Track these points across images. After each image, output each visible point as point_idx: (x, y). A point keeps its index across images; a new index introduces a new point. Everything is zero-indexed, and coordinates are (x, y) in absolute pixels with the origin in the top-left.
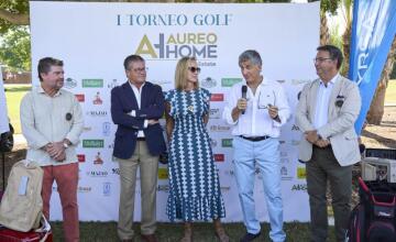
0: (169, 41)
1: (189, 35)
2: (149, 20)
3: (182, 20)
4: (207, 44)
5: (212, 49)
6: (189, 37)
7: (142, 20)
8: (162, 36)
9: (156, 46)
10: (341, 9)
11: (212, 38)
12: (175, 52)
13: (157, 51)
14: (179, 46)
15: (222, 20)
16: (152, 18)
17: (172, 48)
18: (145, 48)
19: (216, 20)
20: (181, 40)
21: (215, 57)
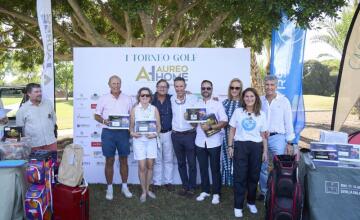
0: (158, 70)
2: (145, 58)
3: (166, 58)
4: (182, 72)
5: (185, 75)
6: (170, 68)
7: (141, 58)
8: (153, 67)
9: (150, 73)
10: (265, 50)
11: (185, 69)
12: (162, 77)
13: (150, 77)
15: (191, 58)
16: (148, 56)
17: (160, 74)
18: (143, 75)
19: (187, 58)
20: (166, 70)
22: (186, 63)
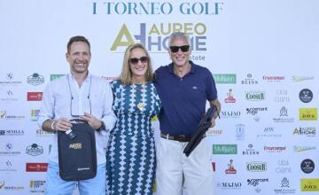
0: (151, 32)
1: (175, 25)
2: (129, 8)
3: (166, 8)
4: (195, 35)
5: (200, 41)
7: (120, 8)
8: (143, 26)
9: (137, 37)
11: (200, 29)
12: (159, 44)
14: (163, 37)
15: (212, 9)
16: (133, 6)
17: (154, 40)
18: (124, 39)
19: (205, 9)
20: (166, 30)
21: (205, 49)
22: (202, 18)
